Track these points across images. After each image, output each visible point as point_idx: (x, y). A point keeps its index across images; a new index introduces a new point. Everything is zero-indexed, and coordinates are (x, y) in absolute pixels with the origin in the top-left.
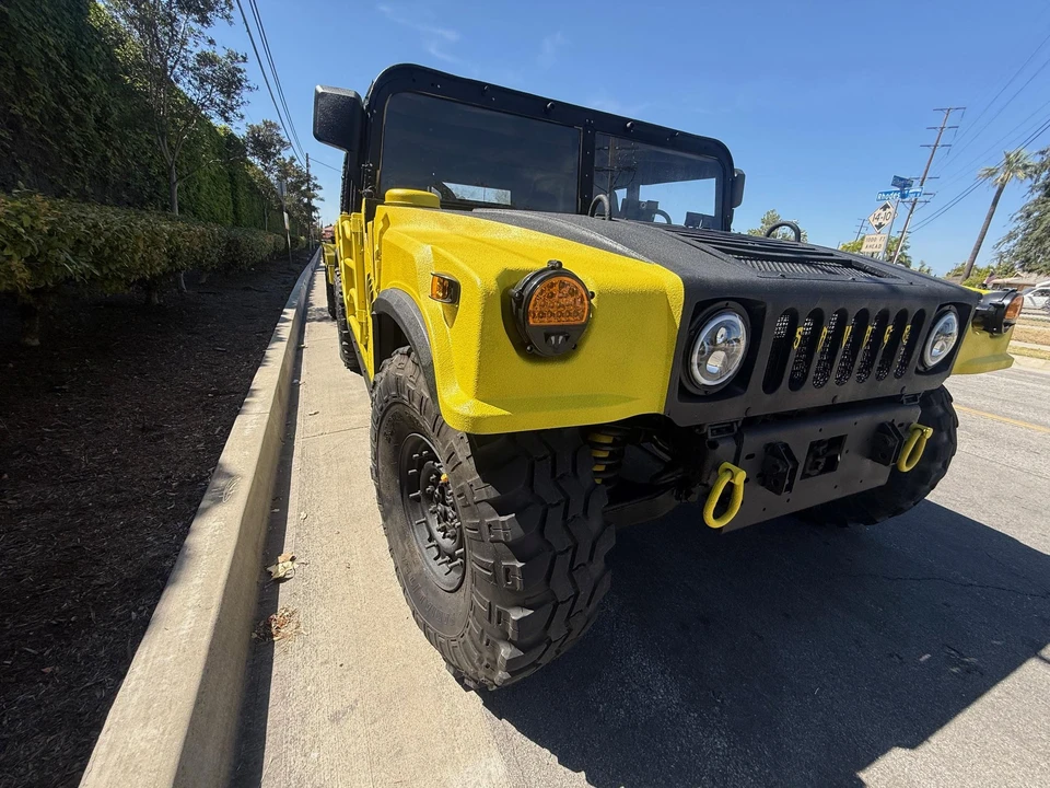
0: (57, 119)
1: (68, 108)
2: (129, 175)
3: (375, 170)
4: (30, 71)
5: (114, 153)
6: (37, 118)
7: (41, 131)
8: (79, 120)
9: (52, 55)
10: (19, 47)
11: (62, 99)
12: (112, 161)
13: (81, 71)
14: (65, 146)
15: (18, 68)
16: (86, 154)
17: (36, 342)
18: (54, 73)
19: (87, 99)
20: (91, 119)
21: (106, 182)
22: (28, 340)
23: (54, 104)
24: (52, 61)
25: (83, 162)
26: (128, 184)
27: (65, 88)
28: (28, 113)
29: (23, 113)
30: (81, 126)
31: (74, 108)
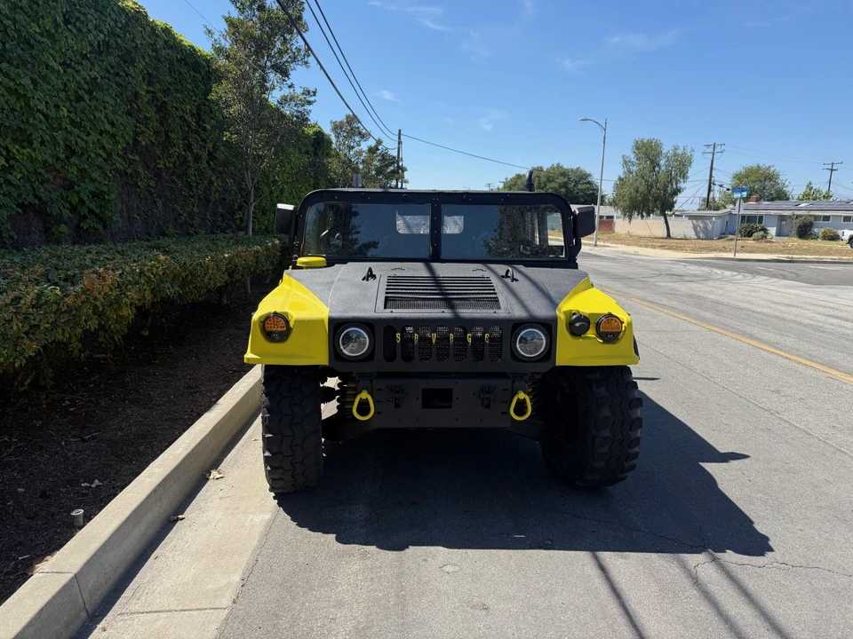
0: (185, 162)
1: (192, 151)
2: (226, 191)
3: (300, 245)
4: (173, 135)
5: (217, 178)
6: (171, 166)
7: (174, 173)
8: (197, 159)
9: (188, 118)
10: (169, 121)
11: (188, 147)
12: (215, 184)
13: (204, 122)
14: (186, 181)
15: (167, 135)
16: (198, 184)
17: (147, 333)
18: (187, 129)
19: (204, 141)
20: (205, 155)
21: (208, 201)
22: (143, 332)
23: (183, 153)
24: (186, 121)
25: (195, 190)
26: (224, 199)
27: (192, 138)
28: (167, 164)
29: (164, 165)
30: (198, 163)
31: (195, 151)
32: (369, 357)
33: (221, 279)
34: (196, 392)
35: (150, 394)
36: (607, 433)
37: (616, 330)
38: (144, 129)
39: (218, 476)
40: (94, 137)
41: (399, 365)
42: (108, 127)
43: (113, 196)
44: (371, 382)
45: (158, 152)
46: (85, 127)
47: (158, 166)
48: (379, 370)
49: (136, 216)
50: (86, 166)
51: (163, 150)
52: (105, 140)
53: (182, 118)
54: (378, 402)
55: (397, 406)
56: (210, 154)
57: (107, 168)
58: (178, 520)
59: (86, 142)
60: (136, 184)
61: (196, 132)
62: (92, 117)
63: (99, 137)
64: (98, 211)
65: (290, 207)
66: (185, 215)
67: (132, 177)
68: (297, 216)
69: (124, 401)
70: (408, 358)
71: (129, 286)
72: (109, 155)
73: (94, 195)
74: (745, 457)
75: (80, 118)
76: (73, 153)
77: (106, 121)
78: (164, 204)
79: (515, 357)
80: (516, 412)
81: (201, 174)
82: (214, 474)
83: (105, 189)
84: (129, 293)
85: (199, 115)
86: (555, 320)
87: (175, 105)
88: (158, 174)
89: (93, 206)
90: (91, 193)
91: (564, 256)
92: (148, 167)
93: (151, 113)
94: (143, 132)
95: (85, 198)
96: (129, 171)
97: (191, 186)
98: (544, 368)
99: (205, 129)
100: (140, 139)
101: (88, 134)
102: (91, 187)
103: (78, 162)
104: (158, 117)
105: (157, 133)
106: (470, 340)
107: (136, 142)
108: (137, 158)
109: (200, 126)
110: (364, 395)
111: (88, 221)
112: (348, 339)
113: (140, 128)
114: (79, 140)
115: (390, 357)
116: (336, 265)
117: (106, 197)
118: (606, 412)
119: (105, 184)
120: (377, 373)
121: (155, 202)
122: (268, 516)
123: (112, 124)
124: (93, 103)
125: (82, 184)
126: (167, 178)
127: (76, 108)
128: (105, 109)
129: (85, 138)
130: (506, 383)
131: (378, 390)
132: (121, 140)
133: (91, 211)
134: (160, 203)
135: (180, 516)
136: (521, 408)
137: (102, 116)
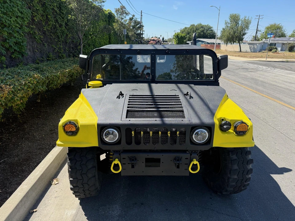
0: (55, 27)
1: (58, 23)
2: (74, 38)
4: (49, 16)
5: (70, 33)
6: (50, 29)
7: (51, 32)
8: (61, 26)
9: (56, 9)
10: (47, 11)
11: (57, 21)
12: (69, 36)
14: (57, 35)
16: (62, 36)
17: (39, 101)
18: (55, 13)
19: (63, 18)
20: (64, 24)
21: (66, 43)
22: (38, 100)
23: (54, 24)
24: (55, 10)
25: (60, 38)
26: (73, 41)
27: (58, 17)
28: (48, 29)
29: (47, 29)
30: (61, 27)
31: (60, 23)
32: (118, 142)
33: (65, 80)
34: (53, 133)
35: (33, 135)
36: (236, 177)
37: (244, 130)
38: (36, 14)
39: (57, 183)
40: (14, 19)
41: (133, 146)
42: (19, 14)
43: (25, 43)
44: (120, 155)
45: (43, 24)
46: (9, 14)
47: (44, 29)
48: (124, 149)
49: (36, 51)
50: (11, 31)
51: (46, 23)
52: (19, 20)
53: (53, 9)
54: (123, 164)
55: (133, 167)
56: (66, 24)
57: (21, 32)
58: (33, 212)
59: (10, 21)
60: (35, 37)
61: (60, 15)
62: (12, 10)
63: (16, 19)
64: (18, 50)
65: (85, 57)
66: (57, 49)
67: (33, 35)
68: (89, 61)
69: (23, 139)
70: (138, 143)
71: (19, 92)
72: (22, 26)
73: (16, 43)
74: (290, 170)
75: (6, 11)
76: (5, 26)
77: (18, 12)
78: (48, 45)
79: (192, 142)
80: (192, 169)
81: (63, 32)
82: (55, 181)
83: (21, 41)
84: (18, 95)
85: (60, 8)
86: (213, 125)
87: (49, 3)
88: (44, 33)
89: (16, 48)
90: (15, 42)
91: (212, 79)
92: (40, 30)
93: (39, 7)
94: (36, 16)
95: (12, 45)
96: (31, 32)
97: (59, 37)
98: (207, 148)
99: (63, 13)
100: (35, 18)
101: (11, 18)
102: (14, 40)
103: (7, 30)
104: (42, 9)
105: (42, 16)
106: (169, 135)
107: (33, 20)
108: (34, 27)
109: (61, 12)
110: (117, 162)
111: (15, 54)
112: (108, 134)
113: (34, 14)
114: (7, 21)
115: (129, 142)
116: (107, 85)
117: (22, 44)
118: (236, 167)
119: (21, 39)
120: (123, 150)
121: (44, 45)
122: (74, 212)
123: (21, 13)
124: (12, 4)
125: (10, 39)
126: (48, 34)
127: (3, 6)
128: (18, 6)
129: (9, 19)
130: (188, 156)
131: (123, 158)
132: (26, 20)
133: (15, 50)
134: (46, 44)
135: (35, 210)
136: (194, 167)
137: (16, 10)
